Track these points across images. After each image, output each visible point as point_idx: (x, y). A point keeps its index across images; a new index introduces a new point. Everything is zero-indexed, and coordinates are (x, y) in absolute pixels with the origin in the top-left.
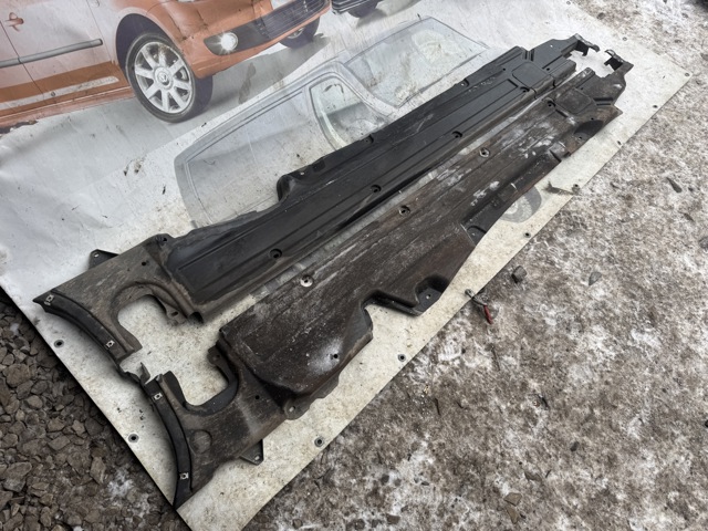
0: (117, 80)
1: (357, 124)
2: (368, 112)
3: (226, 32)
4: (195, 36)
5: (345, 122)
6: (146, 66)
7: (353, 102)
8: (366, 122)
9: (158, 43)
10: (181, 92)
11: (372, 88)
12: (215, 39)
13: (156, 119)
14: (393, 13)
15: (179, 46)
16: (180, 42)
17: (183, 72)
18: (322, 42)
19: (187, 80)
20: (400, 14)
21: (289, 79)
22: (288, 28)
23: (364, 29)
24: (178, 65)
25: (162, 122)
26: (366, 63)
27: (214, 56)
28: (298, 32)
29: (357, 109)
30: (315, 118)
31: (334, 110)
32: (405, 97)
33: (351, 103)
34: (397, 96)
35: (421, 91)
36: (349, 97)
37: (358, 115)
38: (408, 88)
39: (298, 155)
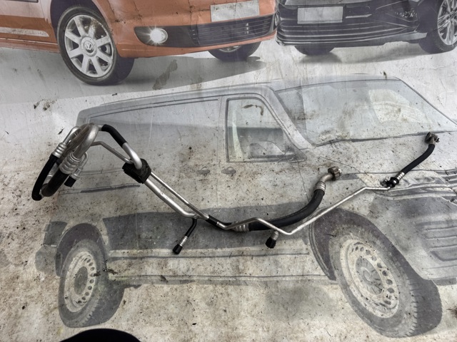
0: (47, 35)
1: (264, 144)
2: (282, 139)
3: (158, 27)
4: (127, 22)
5: (250, 138)
6: (76, 32)
7: (271, 126)
8: (275, 146)
9: (92, 18)
10: (101, 62)
11: (298, 121)
12: (145, 29)
13: (72, 76)
14: (350, 62)
15: (110, 26)
16: (112, 22)
17: (107, 47)
18: (256, 64)
19: (110, 55)
20: (359, 65)
21: (209, 85)
22: (222, 42)
23: (310, 67)
24: (104, 40)
25: (78, 80)
26: (300, 97)
27: (141, 44)
28: (232, 48)
29: (272, 133)
30: (224, 126)
31: (246, 126)
32: (328, 140)
33: (268, 127)
34: (321, 137)
35: (354, 141)
36: (268, 121)
37: (271, 138)
38: (338, 134)
39: (190, 148)
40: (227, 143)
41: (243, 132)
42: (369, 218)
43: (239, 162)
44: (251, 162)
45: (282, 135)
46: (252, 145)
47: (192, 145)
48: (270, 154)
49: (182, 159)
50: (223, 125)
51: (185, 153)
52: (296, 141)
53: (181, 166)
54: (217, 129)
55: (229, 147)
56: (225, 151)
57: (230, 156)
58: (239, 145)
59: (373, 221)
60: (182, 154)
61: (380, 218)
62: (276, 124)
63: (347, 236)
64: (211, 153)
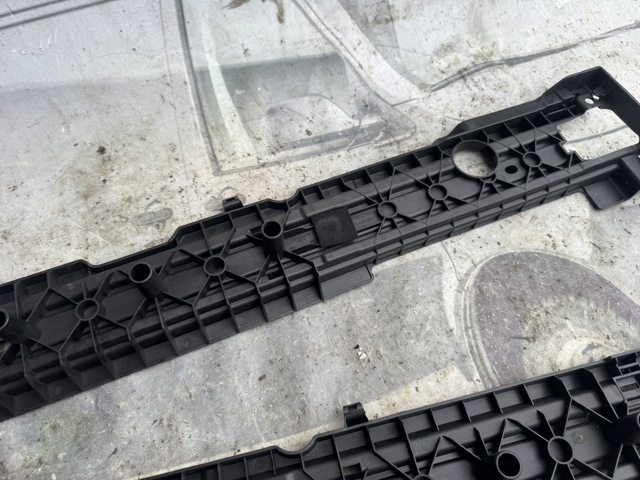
1: (303, 105)
2: (345, 85)
5: (264, 94)
7: (310, 51)
8: (331, 107)
11: (376, 29)
29: (318, 69)
30: (184, 68)
31: (243, 61)
32: (455, 69)
33: (303, 53)
34: (436, 65)
35: (512, 62)
36: (299, 37)
37: (316, 85)
38: (473, 51)
39: (102, 150)
40: (203, 117)
41: (240, 77)
42: (597, 269)
43: (248, 169)
44: (278, 163)
45: (342, 72)
46: (272, 112)
47: (106, 142)
48: (323, 132)
49: (82, 189)
50: (180, 68)
51: (88, 168)
52: (380, 83)
53: (83, 210)
54: (167, 80)
55: (210, 128)
56: (202, 142)
57: (221, 156)
58: (238, 119)
59: (607, 273)
60: (81, 172)
61: (620, 262)
62: (322, 43)
63: (561, 333)
64: (163, 154)
